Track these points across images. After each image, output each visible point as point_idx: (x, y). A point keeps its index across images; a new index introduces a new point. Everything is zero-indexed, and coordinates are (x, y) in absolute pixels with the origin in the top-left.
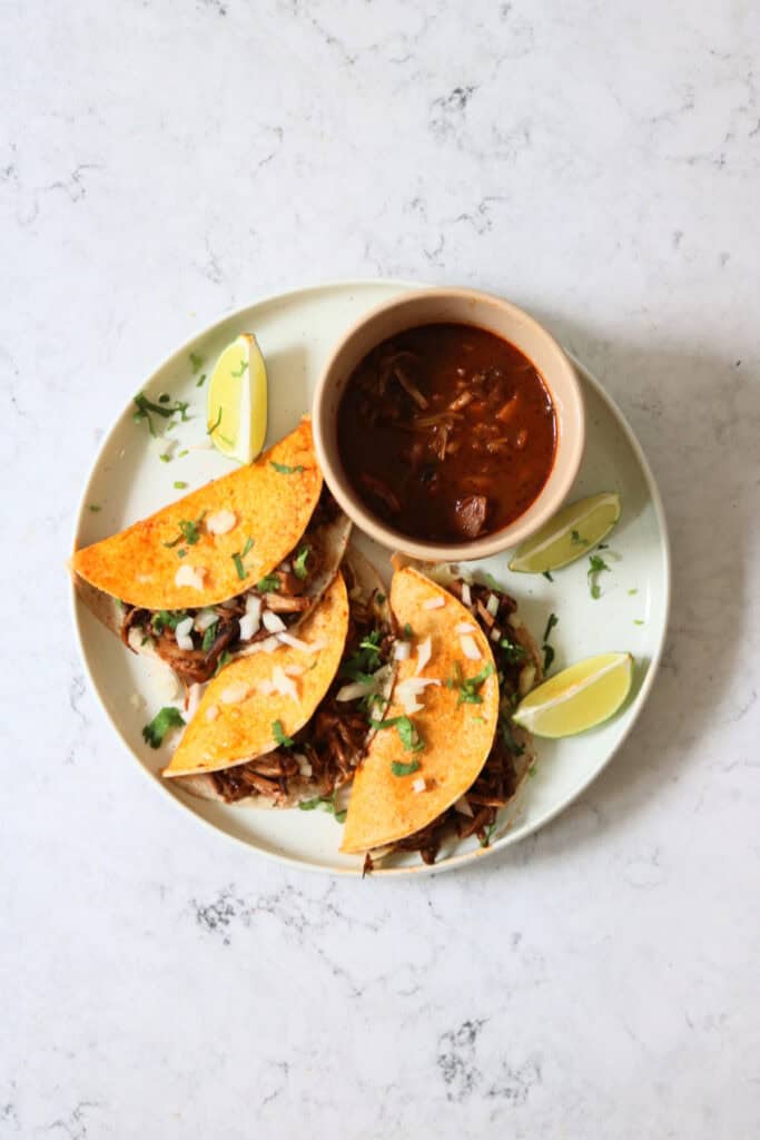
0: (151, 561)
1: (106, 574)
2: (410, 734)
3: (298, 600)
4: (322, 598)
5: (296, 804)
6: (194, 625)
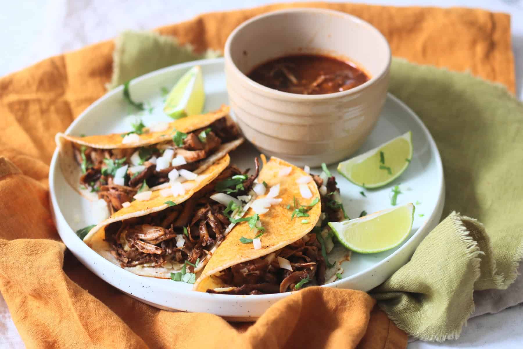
2: (256, 221)
3: (197, 152)
4: (214, 163)
5: (169, 275)
6: (127, 170)
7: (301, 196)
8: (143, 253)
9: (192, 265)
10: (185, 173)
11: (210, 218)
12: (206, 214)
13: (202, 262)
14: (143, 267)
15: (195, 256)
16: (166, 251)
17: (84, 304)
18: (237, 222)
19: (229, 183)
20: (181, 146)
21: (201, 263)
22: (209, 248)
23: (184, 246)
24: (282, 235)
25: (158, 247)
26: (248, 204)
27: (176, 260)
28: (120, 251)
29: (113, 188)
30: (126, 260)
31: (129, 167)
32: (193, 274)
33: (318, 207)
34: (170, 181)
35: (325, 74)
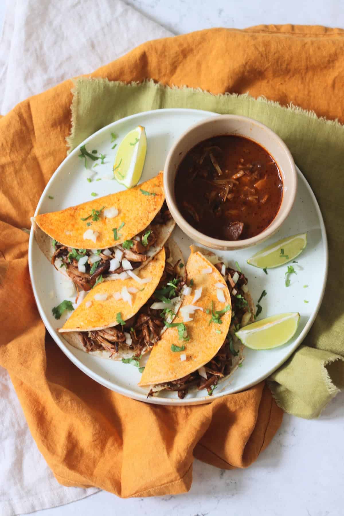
0: (73, 225)
1: (50, 227)
2: (183, 331)
3: (141, 257)
4: (153, 259)
5: (121, 359)
6: (88, 260)
7: (217, 299)
11: (150, 324)
15: (139, 352)
20: (129, 249)
31: (89, 257)
32: (138, 361)
33: (229, 315)
35: (244, 170)
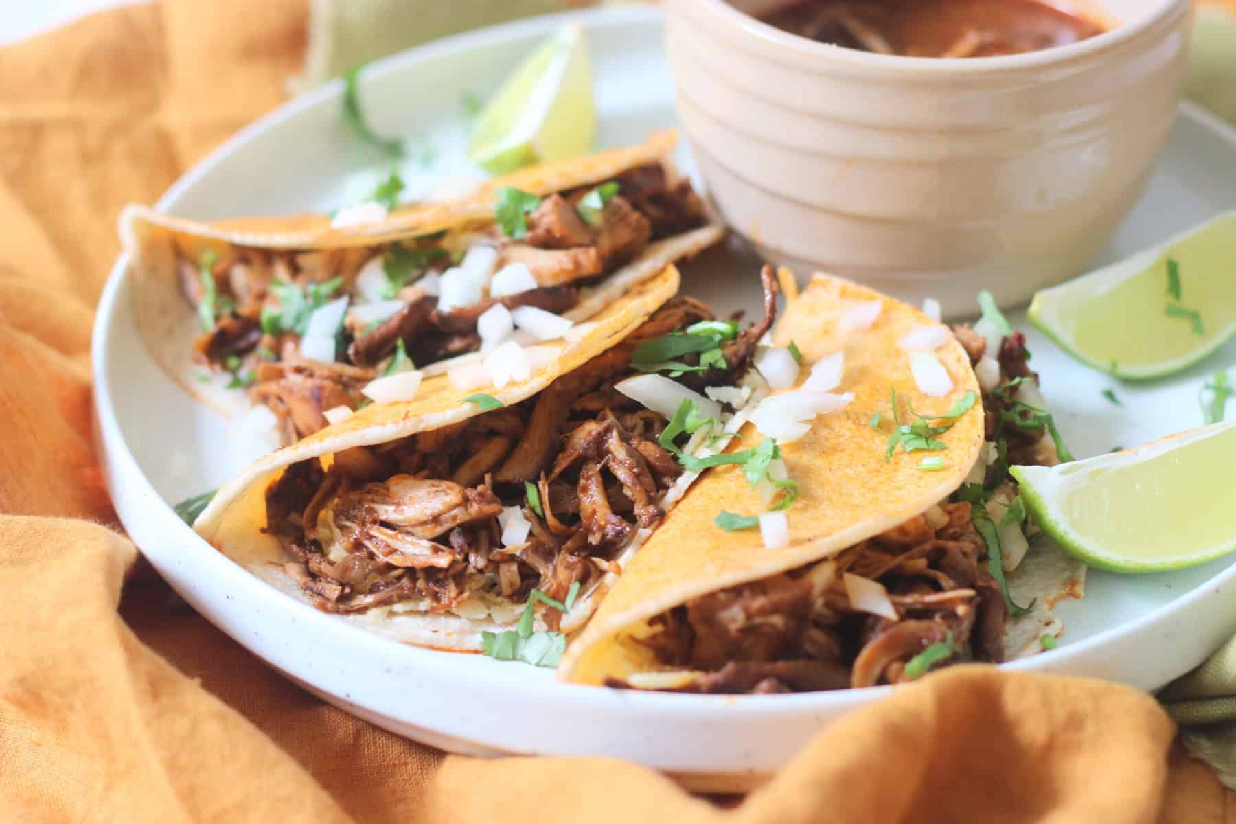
2: (769, 460)
3: (573, 252)
4: (626, 293)
5: (477, 640)
6: (346, 313)
7: (915, 388)
8: (390, 567)
9: (553, 603)
10: (533, 317)
11: (616, 453)
12: (601, 439)
13: (588, 597)
14: (392, 614)
15: (563, 574)
16: (466, 559)
17: (182, 723)
18: (708, 465)
19: (678, 345)
20: (521, 233)
21: (585, 601)
22: (609, 549)
23: (527, 541)
24: (857, 506)
25: (442, 547)
26: (738, 414)
27: (499, 594)
28: (315, 562)
29: (299, 370)
30: (333, 591)
31: (351, 303)
32: (558, 635)
33: (973, 422)
34: (485, 347)
35: (980, 28)
